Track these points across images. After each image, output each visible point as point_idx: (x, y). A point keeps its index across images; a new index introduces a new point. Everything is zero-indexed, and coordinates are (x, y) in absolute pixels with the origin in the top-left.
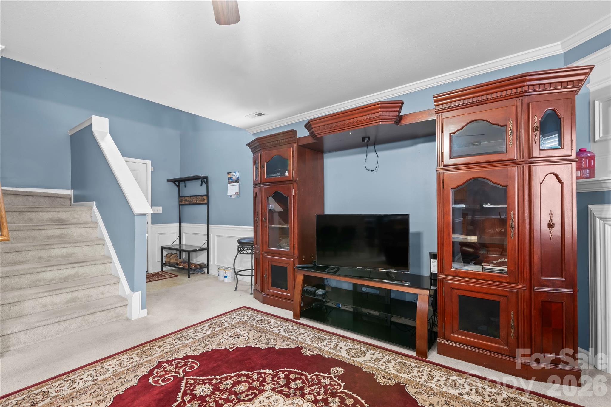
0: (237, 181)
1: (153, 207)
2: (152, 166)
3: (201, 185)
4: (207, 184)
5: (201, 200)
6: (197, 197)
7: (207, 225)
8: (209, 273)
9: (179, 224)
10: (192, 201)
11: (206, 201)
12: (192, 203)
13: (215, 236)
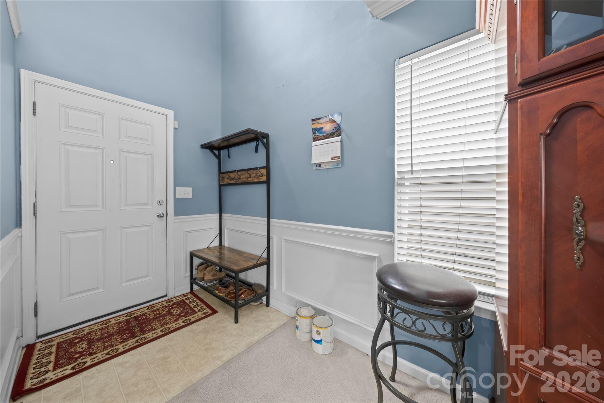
0: (337, 132)
1: (177, 188)
2: (175, 119)
3: (256, 151)
4: (267, 146)
5: (255, 177)
6: (249, 172)
7: (266, 219)
8: (269, 304)
9: (218, 214)
10: (240, 178)
11: (264, 178)
12: (240, 181)
13: (282, 240)
